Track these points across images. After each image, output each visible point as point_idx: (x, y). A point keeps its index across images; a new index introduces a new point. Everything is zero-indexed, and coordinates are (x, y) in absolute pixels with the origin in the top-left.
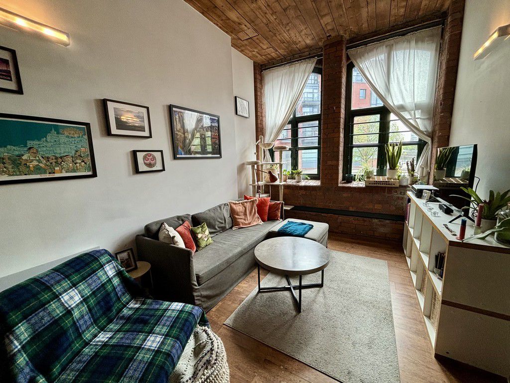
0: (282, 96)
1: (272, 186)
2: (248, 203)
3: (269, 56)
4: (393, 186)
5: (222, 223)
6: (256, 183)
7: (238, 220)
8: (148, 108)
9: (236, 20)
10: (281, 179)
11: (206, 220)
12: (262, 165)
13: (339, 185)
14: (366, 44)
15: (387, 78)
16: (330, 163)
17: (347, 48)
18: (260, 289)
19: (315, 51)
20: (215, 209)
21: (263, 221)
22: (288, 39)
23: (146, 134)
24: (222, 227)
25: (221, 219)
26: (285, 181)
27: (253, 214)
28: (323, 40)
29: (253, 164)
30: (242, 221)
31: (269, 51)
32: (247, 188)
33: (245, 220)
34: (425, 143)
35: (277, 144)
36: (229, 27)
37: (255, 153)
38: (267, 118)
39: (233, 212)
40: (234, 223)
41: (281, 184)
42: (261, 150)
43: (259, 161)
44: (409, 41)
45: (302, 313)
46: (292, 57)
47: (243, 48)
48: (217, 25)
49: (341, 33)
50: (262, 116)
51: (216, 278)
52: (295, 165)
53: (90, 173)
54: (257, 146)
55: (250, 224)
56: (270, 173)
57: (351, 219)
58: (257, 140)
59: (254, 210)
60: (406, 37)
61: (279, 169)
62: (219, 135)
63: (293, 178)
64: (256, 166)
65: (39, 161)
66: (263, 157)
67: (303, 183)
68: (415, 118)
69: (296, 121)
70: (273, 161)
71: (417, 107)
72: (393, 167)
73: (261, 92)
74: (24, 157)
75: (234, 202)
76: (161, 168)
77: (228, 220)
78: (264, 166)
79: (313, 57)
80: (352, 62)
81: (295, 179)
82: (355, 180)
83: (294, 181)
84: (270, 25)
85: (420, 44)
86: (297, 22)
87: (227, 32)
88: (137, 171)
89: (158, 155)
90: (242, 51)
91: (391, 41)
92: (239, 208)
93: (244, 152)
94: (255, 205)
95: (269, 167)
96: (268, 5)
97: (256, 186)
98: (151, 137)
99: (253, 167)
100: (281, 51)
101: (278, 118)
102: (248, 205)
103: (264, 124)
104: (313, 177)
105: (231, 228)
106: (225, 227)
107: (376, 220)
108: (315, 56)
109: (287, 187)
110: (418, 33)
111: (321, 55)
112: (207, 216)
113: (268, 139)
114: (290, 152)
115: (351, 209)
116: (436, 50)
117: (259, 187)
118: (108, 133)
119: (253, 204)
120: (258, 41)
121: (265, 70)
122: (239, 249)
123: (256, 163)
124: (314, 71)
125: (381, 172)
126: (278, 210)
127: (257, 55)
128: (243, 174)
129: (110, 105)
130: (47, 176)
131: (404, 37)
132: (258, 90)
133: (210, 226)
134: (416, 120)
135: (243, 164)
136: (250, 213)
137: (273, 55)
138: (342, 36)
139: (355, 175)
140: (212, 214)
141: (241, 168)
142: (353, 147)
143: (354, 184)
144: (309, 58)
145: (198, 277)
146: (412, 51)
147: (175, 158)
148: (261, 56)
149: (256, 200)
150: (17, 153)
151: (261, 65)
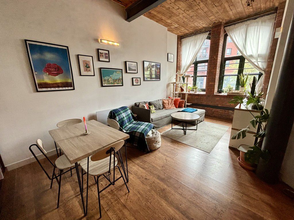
0: (190, 51)
1: (182, 94)
2: (170, 100)
3: (185, 33)
4: (241, 95)
5: (159, 106)
6: (175, 92)
7: (166, 106)
8: (137, 63)
9: (171, 22)
10: (186, 91)
11: (153, 104)
12: (178, 84)
13: (215, 94)
14: (235, 24)
15: (245, 42)
16: (210, 83)
17: (225, 27)
18: (172, 128)
19: (208, 29)
20: (157, 101)
21: (176, 108)
22: (194, 26)
23: (136, 72)
24: (159, 108)
25: (159, 105)
26: (189, 92)
27: (172, 104)
28: (212, 24)
29: (174, 83)
30: (167, 107)
31: (184, 31)
32: (170, 94)
33: (168, 106)
34: (262, 74)
35: (186, 74)
36: (166, 25)
37: (175, 79)
38: (182, 62)
39: (163, 103)
40: (164, 107)
41: (186, 93)
42: (178, 77)
43: (177, 82)
44: (258, 22)
45: (186, 135)
46: (196, 32)
47: (172, 31)
48: (162, 25)
49: (221, 21)
50: (180, 61)
51: (157, 121)
52: (195, 84)
53: (122, 85)
54: (177, 75)
55: (170, 108)
56: (181, 87)
57: (219, 110)
58: (177, 72)
59: (172, 103)
60: (256, 20)
61: (186, 86)
62: (160, 71)
63: (193, 91)
64: (175, 84)
65: (112, 81)
66: (179, 80)
67: (197, 93)
68: (257, 62)
69: (197, 63)
70: (184, 82)
71: (259, 56)
72: (243, 86)
73: (180, 49)
74: (109, 80)
75: (164, 99)
76: (139, 84)
77: (162, 106)
78: (179, 84)
79: (207, 32)
80: (227, 34)
81: (194, 91)
82: (223, 92)
83: (193, 92)
84: (185, 23)
85: (263, 23)
86: (198, 20)
87: (166, 27)
88: (133, 85)
89: (139, 79)
90: (172, 32)
91: (248, 22)
92: (166, 102)
93: (170, 78)
94: (173, 101)
95: (181, 85)
96: (184, 17)
97: (175, 94)
98: (137, 73)
99: (174, 85)
100: (191, 31)
101: (188, 62)
102: (170, 101)
103: (181, 64)
104: (203, 90)
105: (162, 109)
106: (160, 108)
107: (231, 111)
108: (208, 31)
109: (190, 95)
110: (263, 18)
111: (211, 31)
112: (154, 103)
113: (182, 72)
114: (193, 78)
115: (219, 106)
116: (272, 26)
117: (176, 94)
118: (126, 72)
119: (172, 100)
120: (179, 28)
121: (183, 38)
122: (165, 115)
123: (175, 83)
124: (207, 38)
125: (237, 88)
126: (183, 103)
127: (179, 33)
128: (169, 88)
129: (127, 63)
130: (113, 85)
131: (255, 20)
132: (179, 48)
133: (155, 107)
134: (258, 62)
135: (169, 83)
136: (171, 104)
137: (187, 32)
138: (221, 22)
139: (223, 90)
140: (156, 102)
141: (168, 85)
142: (224, 76)
143: (222, 94)
144: (205, 32)
145: (152, 119)
146: (259, 27)
147: (144, 80)
148: (181, 33)
149: (174, 99)
150: (108, 78)
151: (181, 36)
